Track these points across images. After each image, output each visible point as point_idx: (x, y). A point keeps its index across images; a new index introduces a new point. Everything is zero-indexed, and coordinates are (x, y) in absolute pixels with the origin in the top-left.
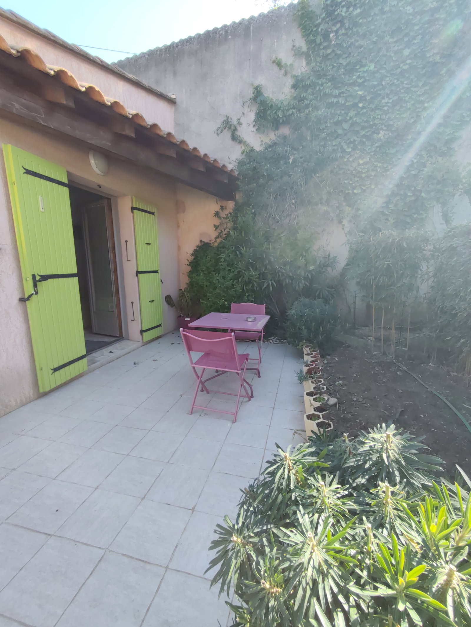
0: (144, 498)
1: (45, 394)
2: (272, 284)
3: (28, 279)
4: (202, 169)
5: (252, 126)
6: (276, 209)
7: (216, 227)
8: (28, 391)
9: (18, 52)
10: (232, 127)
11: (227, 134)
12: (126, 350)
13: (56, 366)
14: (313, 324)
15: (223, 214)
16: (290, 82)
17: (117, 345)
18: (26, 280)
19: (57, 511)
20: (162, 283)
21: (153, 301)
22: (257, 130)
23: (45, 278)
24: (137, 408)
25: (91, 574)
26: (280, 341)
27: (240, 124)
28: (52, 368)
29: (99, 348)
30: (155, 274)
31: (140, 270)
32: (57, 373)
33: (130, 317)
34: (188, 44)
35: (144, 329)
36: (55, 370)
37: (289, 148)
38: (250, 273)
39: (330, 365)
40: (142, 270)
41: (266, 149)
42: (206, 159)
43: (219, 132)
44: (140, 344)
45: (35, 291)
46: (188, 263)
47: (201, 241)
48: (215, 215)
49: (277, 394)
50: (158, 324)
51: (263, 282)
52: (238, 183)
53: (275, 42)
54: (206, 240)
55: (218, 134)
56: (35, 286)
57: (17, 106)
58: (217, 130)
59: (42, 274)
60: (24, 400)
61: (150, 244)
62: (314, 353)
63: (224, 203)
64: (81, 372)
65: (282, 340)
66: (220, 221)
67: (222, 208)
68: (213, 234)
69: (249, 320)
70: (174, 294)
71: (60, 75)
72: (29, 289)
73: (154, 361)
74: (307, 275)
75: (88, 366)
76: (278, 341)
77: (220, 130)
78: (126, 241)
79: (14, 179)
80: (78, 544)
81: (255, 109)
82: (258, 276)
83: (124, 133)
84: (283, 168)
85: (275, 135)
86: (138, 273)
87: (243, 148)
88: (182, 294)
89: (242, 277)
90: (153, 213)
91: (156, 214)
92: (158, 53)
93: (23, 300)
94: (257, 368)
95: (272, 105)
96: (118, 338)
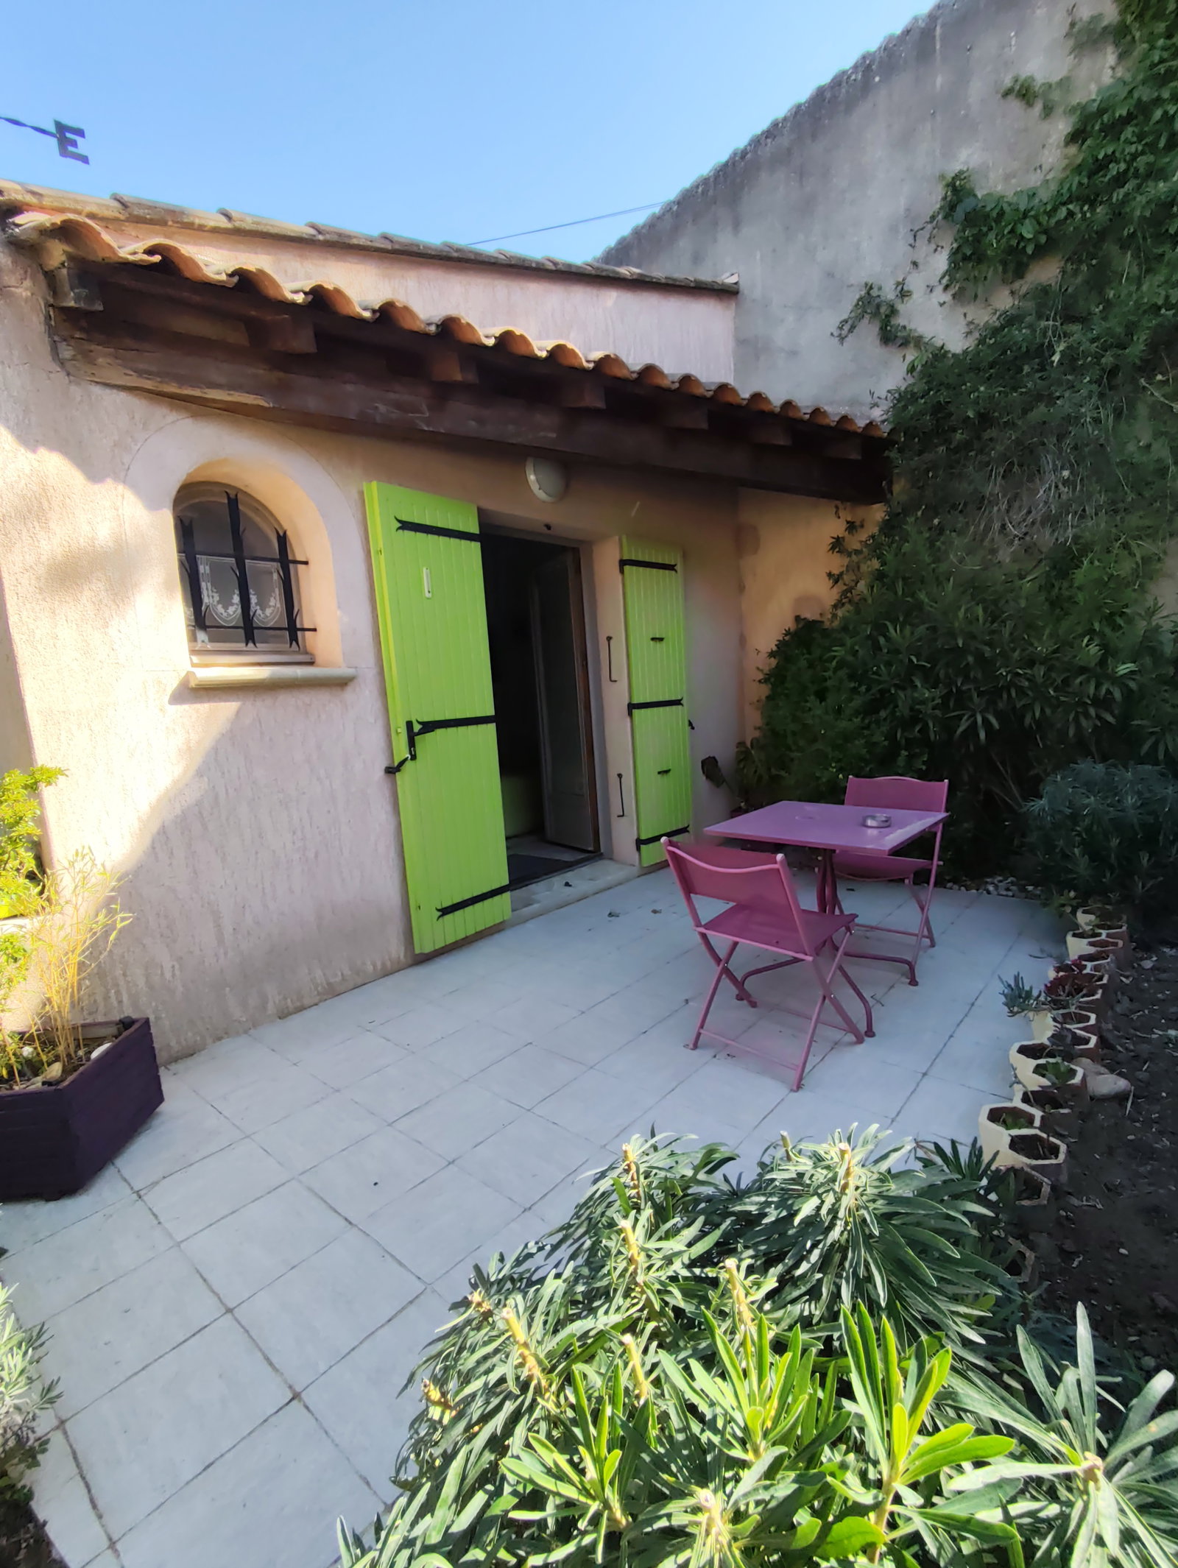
0: (530, 1208)
1: (423, 959)
2: (986, 722)
3: (399, 730)
4: (782, 441)
5: (940, 289)
6: (1010, 506)
7: (835, 579)
8: (396, 949)
9: (374, 311)
10: (883, 310)
11: (869, 331)
12: (600, 883)
13: (447, 903)
14: (1115, 842)
15: (854, 543)
16: (1062, 126)
17: (586, 870)
18: (397, 733)
19: (376, 1184)
20: (693, 728)
21: (667, 772)
22: (954, 296)
23: (429, 727)
24: (583, 1013)
25: (389, 1321)
26: (1023, 889)
27: (904, 294)
28: (439, 907)
29: (546, 874)
30: (674, 707)
31: (635, 701)
32: (448, 917)
33: (616, 809)
34: (769, 140)
35: (643, 837)
36: (445, 911)
37: (1055, 320)
38: (916, 695)
39: (1164, 976)
40: (642, 700)
41: (981, 341)
42: (791, 414)
43: (844, 333)
44: (635, 870)
45: (411, 753)
46: (761, 676)
47: (797, 618)
48: (833, 549)
49: (951, 1036)
50: (680, 826)
51: (960, 718)
52: (893, 454)
53: (1011, 38)
54: (809, 615)
55: (842, 339)
56: (412, 743)
57: (382, 408)
58: (841, 328)
59: (426, 719)
60: (388, 964)
61: (661, 639)
62: (1104, 933)
63: (861, 513)
64: (497, 921)
65: (1030, 888)
66: (846, 561)
67: (851, 527)
68: (827, 594)
69: (870, 822)
70: (725, 754)
71: (449, 328)
72: (402, 751)
73: (655, 912)
74: (1108, 692)
75: (513, 910)
76: (1014, 888)
77: (846, 328)
78: (609, 639)
79: (381, 545)
80: (387, 1256)
81: (948, 243)
82: (940, 701)
83: (582, 404)
84: (1030, 385)
85: (1012, 293)
86: (632, 707)
87: (910, 358)
88: (744, 754)
89: (891, 706)
90: (671, 567)
91: (678, 568)
92: (700, 190)
93: (392, 771)
94: (909, 959)
95: (1001, 214)
96: (587, 855)
